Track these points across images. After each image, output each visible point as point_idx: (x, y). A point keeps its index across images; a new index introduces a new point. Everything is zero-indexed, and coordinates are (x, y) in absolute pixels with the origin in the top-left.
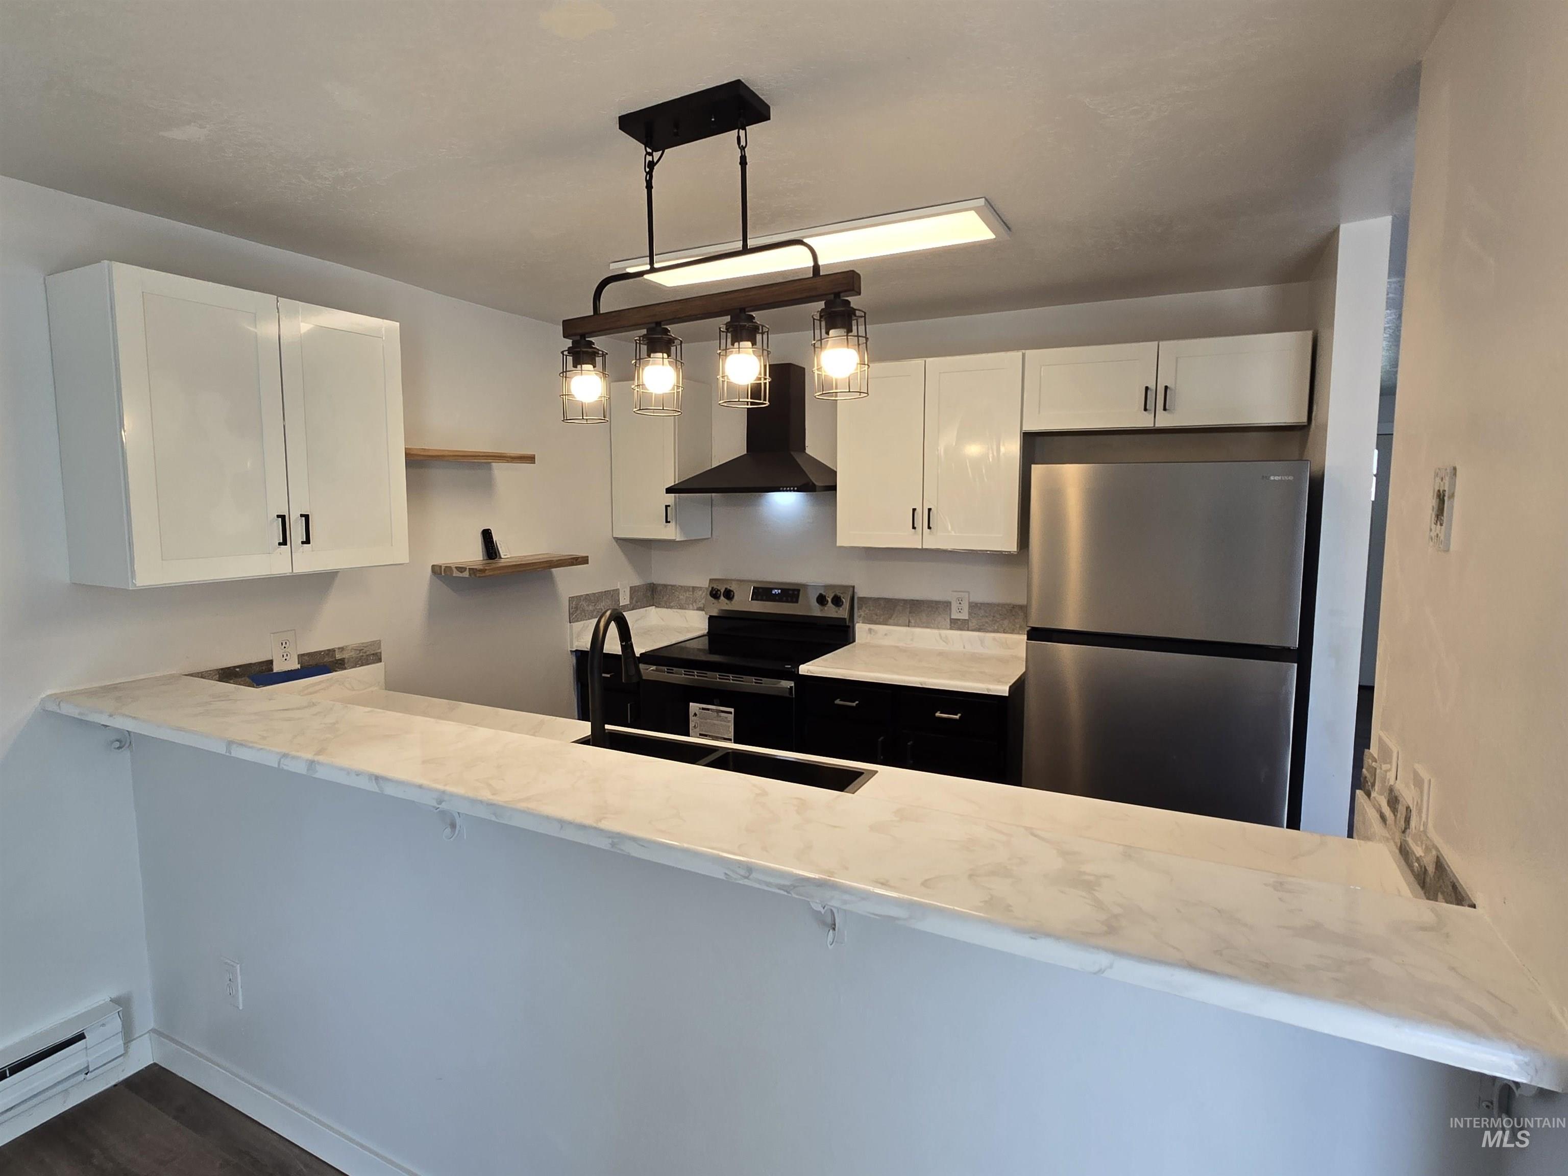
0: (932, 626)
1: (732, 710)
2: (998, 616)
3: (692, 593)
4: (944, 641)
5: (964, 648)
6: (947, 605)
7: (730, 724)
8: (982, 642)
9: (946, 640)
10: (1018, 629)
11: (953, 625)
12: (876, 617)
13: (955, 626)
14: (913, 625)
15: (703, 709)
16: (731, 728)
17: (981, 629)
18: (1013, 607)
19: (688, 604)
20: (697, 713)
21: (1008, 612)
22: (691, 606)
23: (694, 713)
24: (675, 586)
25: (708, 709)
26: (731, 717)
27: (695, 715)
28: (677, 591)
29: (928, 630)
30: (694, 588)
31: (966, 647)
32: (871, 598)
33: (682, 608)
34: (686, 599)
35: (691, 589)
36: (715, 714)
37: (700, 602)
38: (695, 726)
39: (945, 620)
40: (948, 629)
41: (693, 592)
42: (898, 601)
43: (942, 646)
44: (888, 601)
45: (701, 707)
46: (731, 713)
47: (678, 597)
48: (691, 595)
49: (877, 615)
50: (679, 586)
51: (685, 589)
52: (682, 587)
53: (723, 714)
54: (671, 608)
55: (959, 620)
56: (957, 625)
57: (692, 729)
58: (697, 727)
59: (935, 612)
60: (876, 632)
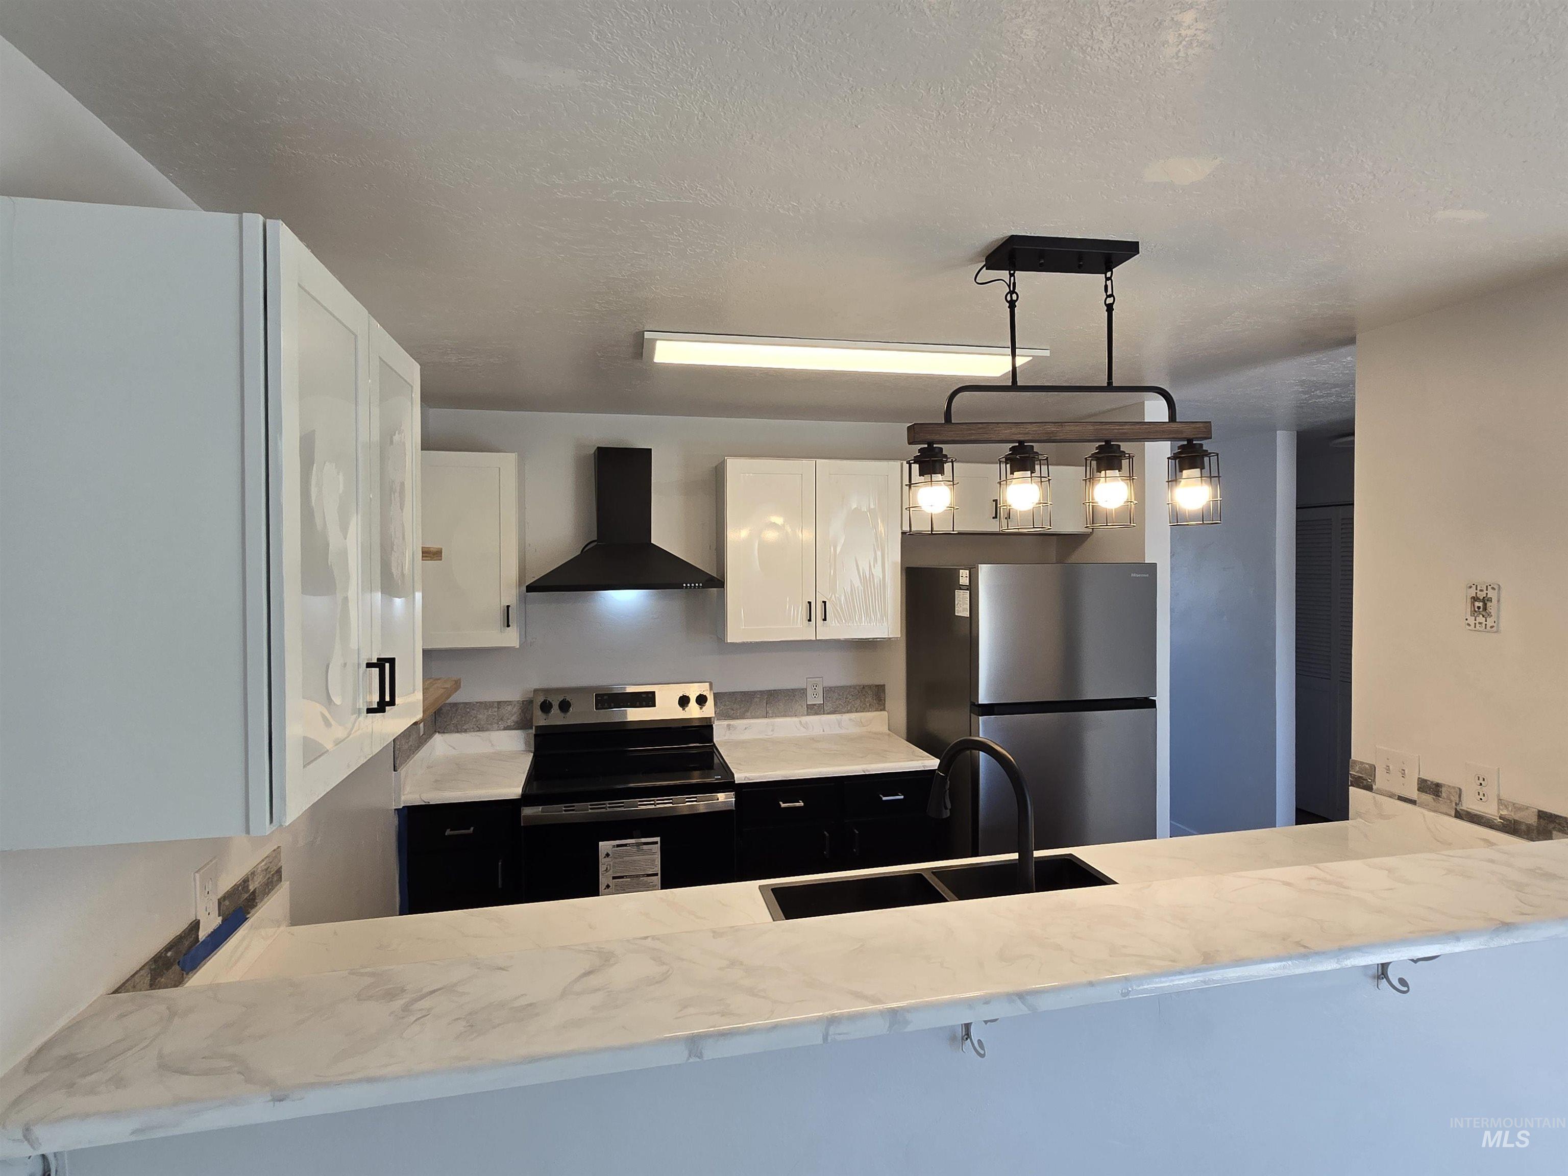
0: (790, 713)
1: (658, 839)
2: (850, 697)
3: (496, 710)
4: (804, 727)
5: (824, 731)
6: (803, 692)
7: (657, 856)
8: (839, 723)
9: (805, 726)
10: (868, 707)
11: (809, 711)
12: (733, 712)
13: (812, 712)
14: (771, 715)
15: (618, 846)
16: (657, 860)
17: (836, 711)
18: (864, 688)
19: (491, 724)
20: (610, 853)
21: (859, 692)
22: (495, 726)
23: (606, 853)
24: (470, 703)
25: (625, 845)
26: (657, 848)
27: (608, 855)
28: (473, 710)
29: (788, 719)
30: (499, 703)
31: (825, 730)
32: (726, 693)
33: (481, 729)
34: (487, 719)
35: (496, 705)
36: (635, 849)
37: (508, 719)
38: (607, 868)
39: (802, 706)
40: (805, 715)
41: (498, 708)
42: (755, 692)
43: (802, 733)
44: (744, 693)
45: (615, 844)
46: (656, 843)
47: (476, 717)
48: (495, 712)
49: (733, 710)
50: (477, 703)
51: (486, 705)
52: (481, 703)
53: (645, 847)
54: (465, 731)
55: (815, 705)
56: (814, 710)
57: (603, 874)
58: (610, 869)
59: (792, 700)
60: (735, 728)
